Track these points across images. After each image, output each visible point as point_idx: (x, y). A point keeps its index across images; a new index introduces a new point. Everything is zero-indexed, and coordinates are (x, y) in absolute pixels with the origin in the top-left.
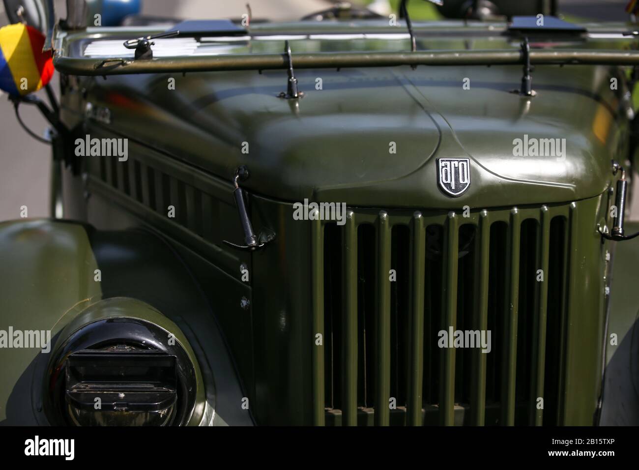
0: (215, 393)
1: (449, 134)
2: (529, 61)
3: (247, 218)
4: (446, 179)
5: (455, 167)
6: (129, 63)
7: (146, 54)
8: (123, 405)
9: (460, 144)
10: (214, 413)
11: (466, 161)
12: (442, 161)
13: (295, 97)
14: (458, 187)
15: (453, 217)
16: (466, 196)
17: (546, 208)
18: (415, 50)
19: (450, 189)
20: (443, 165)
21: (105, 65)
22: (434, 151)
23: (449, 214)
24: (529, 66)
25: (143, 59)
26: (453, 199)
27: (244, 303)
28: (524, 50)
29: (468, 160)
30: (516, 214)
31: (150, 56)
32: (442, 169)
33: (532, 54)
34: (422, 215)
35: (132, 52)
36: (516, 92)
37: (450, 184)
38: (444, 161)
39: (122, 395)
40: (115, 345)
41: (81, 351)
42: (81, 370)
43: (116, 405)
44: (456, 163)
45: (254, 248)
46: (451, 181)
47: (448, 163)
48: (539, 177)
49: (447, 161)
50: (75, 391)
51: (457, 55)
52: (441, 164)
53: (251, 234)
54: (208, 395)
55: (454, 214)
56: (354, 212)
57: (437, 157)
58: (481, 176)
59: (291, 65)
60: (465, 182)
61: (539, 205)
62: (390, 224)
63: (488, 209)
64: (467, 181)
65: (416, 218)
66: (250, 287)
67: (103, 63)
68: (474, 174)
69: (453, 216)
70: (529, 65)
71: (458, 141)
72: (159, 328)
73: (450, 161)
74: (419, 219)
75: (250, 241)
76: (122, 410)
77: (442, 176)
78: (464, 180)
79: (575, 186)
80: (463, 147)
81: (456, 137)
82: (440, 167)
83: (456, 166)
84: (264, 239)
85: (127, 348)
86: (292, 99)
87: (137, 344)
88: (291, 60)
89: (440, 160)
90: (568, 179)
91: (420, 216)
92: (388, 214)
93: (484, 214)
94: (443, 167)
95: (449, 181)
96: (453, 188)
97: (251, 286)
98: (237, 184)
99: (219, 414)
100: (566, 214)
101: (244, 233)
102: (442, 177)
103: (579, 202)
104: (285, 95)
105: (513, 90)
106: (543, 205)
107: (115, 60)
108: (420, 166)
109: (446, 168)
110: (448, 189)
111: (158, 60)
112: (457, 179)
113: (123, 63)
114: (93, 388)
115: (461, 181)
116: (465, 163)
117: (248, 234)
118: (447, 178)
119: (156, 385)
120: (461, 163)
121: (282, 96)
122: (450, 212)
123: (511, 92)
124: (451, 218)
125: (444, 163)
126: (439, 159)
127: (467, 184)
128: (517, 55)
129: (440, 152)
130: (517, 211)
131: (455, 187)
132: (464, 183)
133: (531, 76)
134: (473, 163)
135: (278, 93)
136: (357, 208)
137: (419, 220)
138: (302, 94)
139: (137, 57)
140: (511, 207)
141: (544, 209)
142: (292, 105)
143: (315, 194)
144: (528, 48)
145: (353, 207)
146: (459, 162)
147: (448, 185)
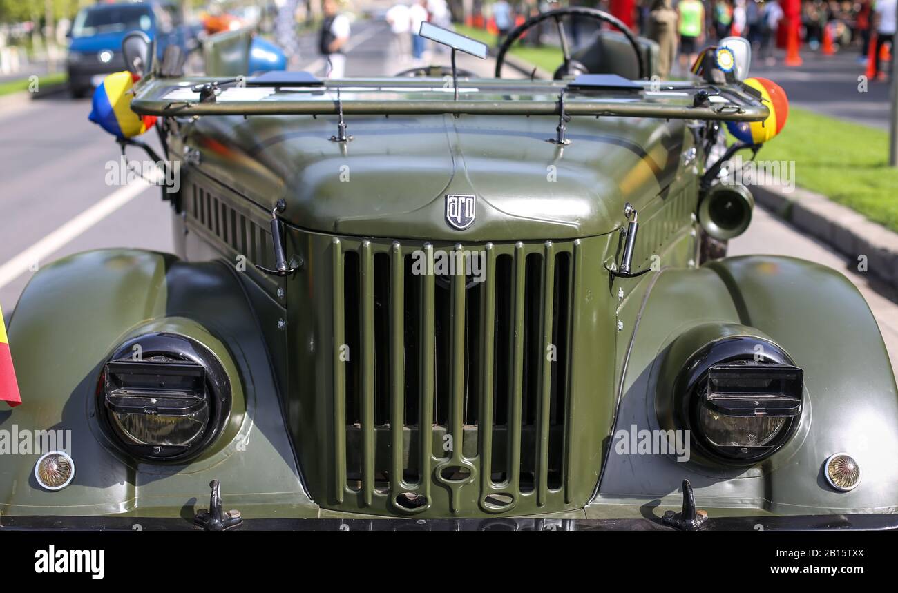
0: (255, 406)
1: (462, 174)
2: (563, 111)
3: (280, 245)
4: (453, 214)
5: (462, 203)
6: (193, 105)
7: (209, 98)
8: (151, 409)
9: (470, 182)
10: (252, 424)
11: (473, 198)
12: (450, 197)
13: (343, 140)
14: (464, 221)
15: (460, 249)
16: (472, 229)
17: (550, 244)
18: (457, 100)
19: (457, 222)
21: (172, 107)
22: (445, 187)
23: (456, 246)
24: (564, 117)
25: (206, 102)
26: (459, 232)
27: (281, 324)
28: (560, 102)
29: (475, 196)
30: (520, 248)
31: (213, 100)
32: (450, 204)
33: (566, 106)
34: (432, 246)
35: (197, 96)
36: (552, 140)
39: (154, 401)
40: (153, 356)
41: (124, 360)
42: (121, 377)
43: (147, 409)
44: (463, 199)
45: (283, 273)
46: (458, 215)
47: (456, 199)
48: (544, 215)
49: (455, 197)
50: (114, 395)
51: (496, 105)
52: (449, 200)
53: (282, 260)
54: (248, 408)
55: (460, 246)
56: (370, 242)
57: (447, 193)
58: (488, 212)
59: (341, 111)
61: (543, 241)
62: (402, 254)
63: (494, 242)
64: (473, 216)
65: (426, 248)
66: (285, 310)
67: (170, 105)
68: (481, 210)
70: (563, 115)
71: (468, 180)
72: (197, 343)
73: (458, 197)
74: (428, 250)
75: (281, 266)
76: (151, 414)
77: (450, 210)
78: (469, 215)
79: (579, 224)
80: (472, 185)
81: (467, 176)
82: (448, 203)
83: (464, 202)
84: (294, 265)
85: (163, 359)
86: (341, 142)
87: (176, 356)
88: (342, 107)
90: (572, 218)
91: (429, 246)
92: (401, 245)
93: (489, 247)
94: (450, 202)
95: (455, 216)
96: (459, 222)
97: (286, 308)
98: (274, 216)
99: (257, 426)
100: (570, 250)
101: (277, 259)
102: (449, 212)
103: (583, 239)
104: (335, 138)
105: (548, 139)
106: (547, 241)
107: (181, 102)
108: (431, 201)
109: (453, 204)
110: (454, 222)
111: (220, 104)
112: (463, 214)
113: (188, 105)
114: (130, 394)
115: (467, 216)
116: (471, 200)
117: (280, 259)
118: (454, 212)
119: (188, 393)
120: (467, 200)
121: (333, 139)
122: (457, 244)
123: (547, 141)
124: (457, 249)
125: (452, 198)
126: (448, 196)
127: (472, 218)
128: (553, 106)
129: (451, 189)
130: (522, 245)
131: (461, 221)
132: (469, 217)
133: (564, 126)
134: (479, 199)
135: (330, 137)
136: (373, 238)
138: (351, 137)
139: (202, 100)
140: (516, 241)
141: (548, 245)
142: (342, 148)
143: (336, 224)
144: (564, 99)
145: (370, 237)
146: (466, 198)
147: (455, 219)
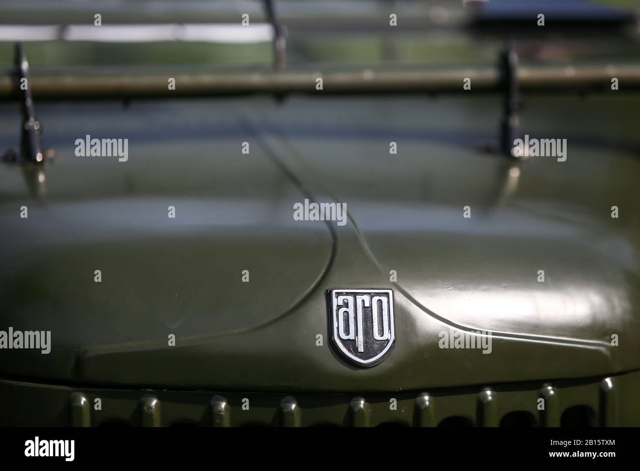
1: (353, 239)
4: (347, 332)
5: (364, 307)
9: (375, 260)
11: (387, 295)
12: (338, 294)
14: (371, 346)
15: (361, 410)
16: (388, 364)
17: (550, 389)
18: (283, 65)
19: (355, 351)
20: (341, 303)
22: (321, 275)
23: (352, 403)
24: (516, 98)
26: (361, 371)
28: (505, 65)
29: (390, 292)
30: (489, 402)
32: (338, 310)
33: (523, 73)
34: (298, 405)
36: (489, 150)
37: (354, 341)
38: (341, 294)
44: (366, 298)
46: (356, 334)
47: (350, 299)
48: (537, 327)
49: (347, 294)
52: (336, 301)
55: (362, 402)
56: (159, 399)
57: (328, 287)
58: (417, 324)
59: (29, 95)
60: (385, 338)
61: (537, 384)
62: (233, 423)
63: (432, 392)
64: (389, 335)
65: (285, 411)
68: (403, 319)
69: (362, 406)
71: (369, 252)
73: (355, 295)
74: (291, 413)
77: (339, 324)
78: (381, 334)
79: (610, 344)
80: (380, 266)
81: (366, 246)
82: (335, 308)
83: (367, 304)
88: (27, 84)
89: (334, 291)
90: (597, 329)
91: (293, 406)
92: (228, 403)
93: (424, 401)
94: (339, 307)
95: (352, 336)
96: (361, 349)
100: (593, 401)
102: (338, 328)
103: (619, 377)
105: (482, 146)
106: (546, 385)
108: (295, 304)
109: (344, 309)
110: (349, 351)
112: (368, 331)
115: (377, 336)
116: (384, 299)
118: (347, 329)
120: (375, 299)
122: (355, 399)
124: (356, 410)
125: (341, 298)
126: (331, 292)
127: (388, 341)
128: (490, 74)
129: (335, 277)
130: (492, 396)
131: (365, 347)
132: (381, 338)
133: (519, 118)
134: (400, 299)
136: (165, 390)
137: (293, 415)
140: (480, 388)
141: (548, 391)
143: (80, 362)
144: (514, 58)
145: (158, 390)
146: (372, 296)
147: (351, 344)
